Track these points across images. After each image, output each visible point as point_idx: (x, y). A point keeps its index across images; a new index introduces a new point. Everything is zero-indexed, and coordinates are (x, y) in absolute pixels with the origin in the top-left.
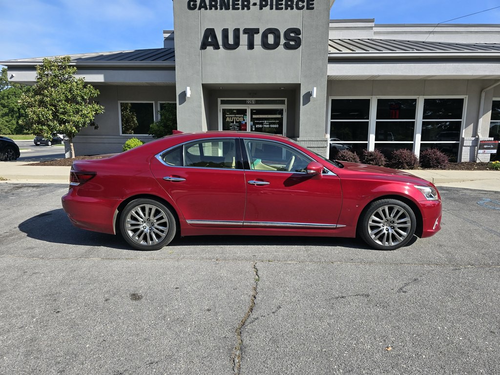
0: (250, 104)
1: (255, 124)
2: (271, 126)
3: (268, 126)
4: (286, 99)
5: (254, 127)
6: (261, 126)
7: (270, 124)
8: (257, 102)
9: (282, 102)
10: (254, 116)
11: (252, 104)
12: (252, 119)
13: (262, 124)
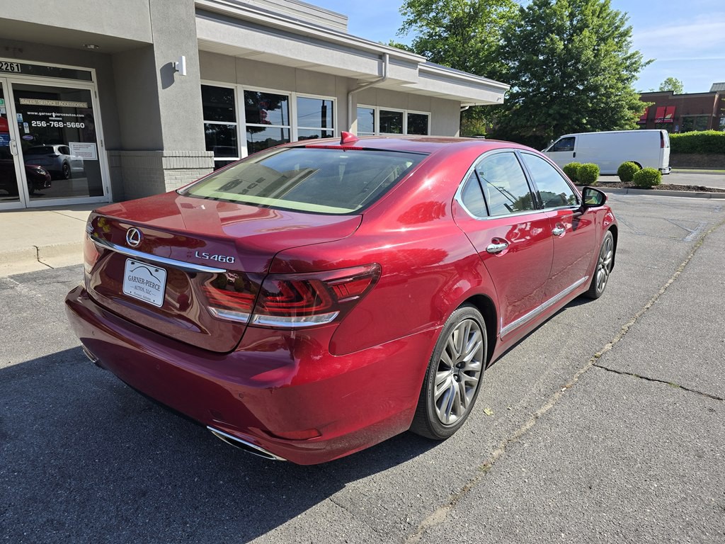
0: (7, 71)
1: (28, 119)
2: (69, 125)
3: (61, 125)
4: (93, 71)
5: (26, 125)
6: (44, 124)
7: (64, 120)
8: (26, 70)
9: (87, 77)
10: (23, 101)
11: (13, 72)
12: (19, 108)
13: (46, 119)
